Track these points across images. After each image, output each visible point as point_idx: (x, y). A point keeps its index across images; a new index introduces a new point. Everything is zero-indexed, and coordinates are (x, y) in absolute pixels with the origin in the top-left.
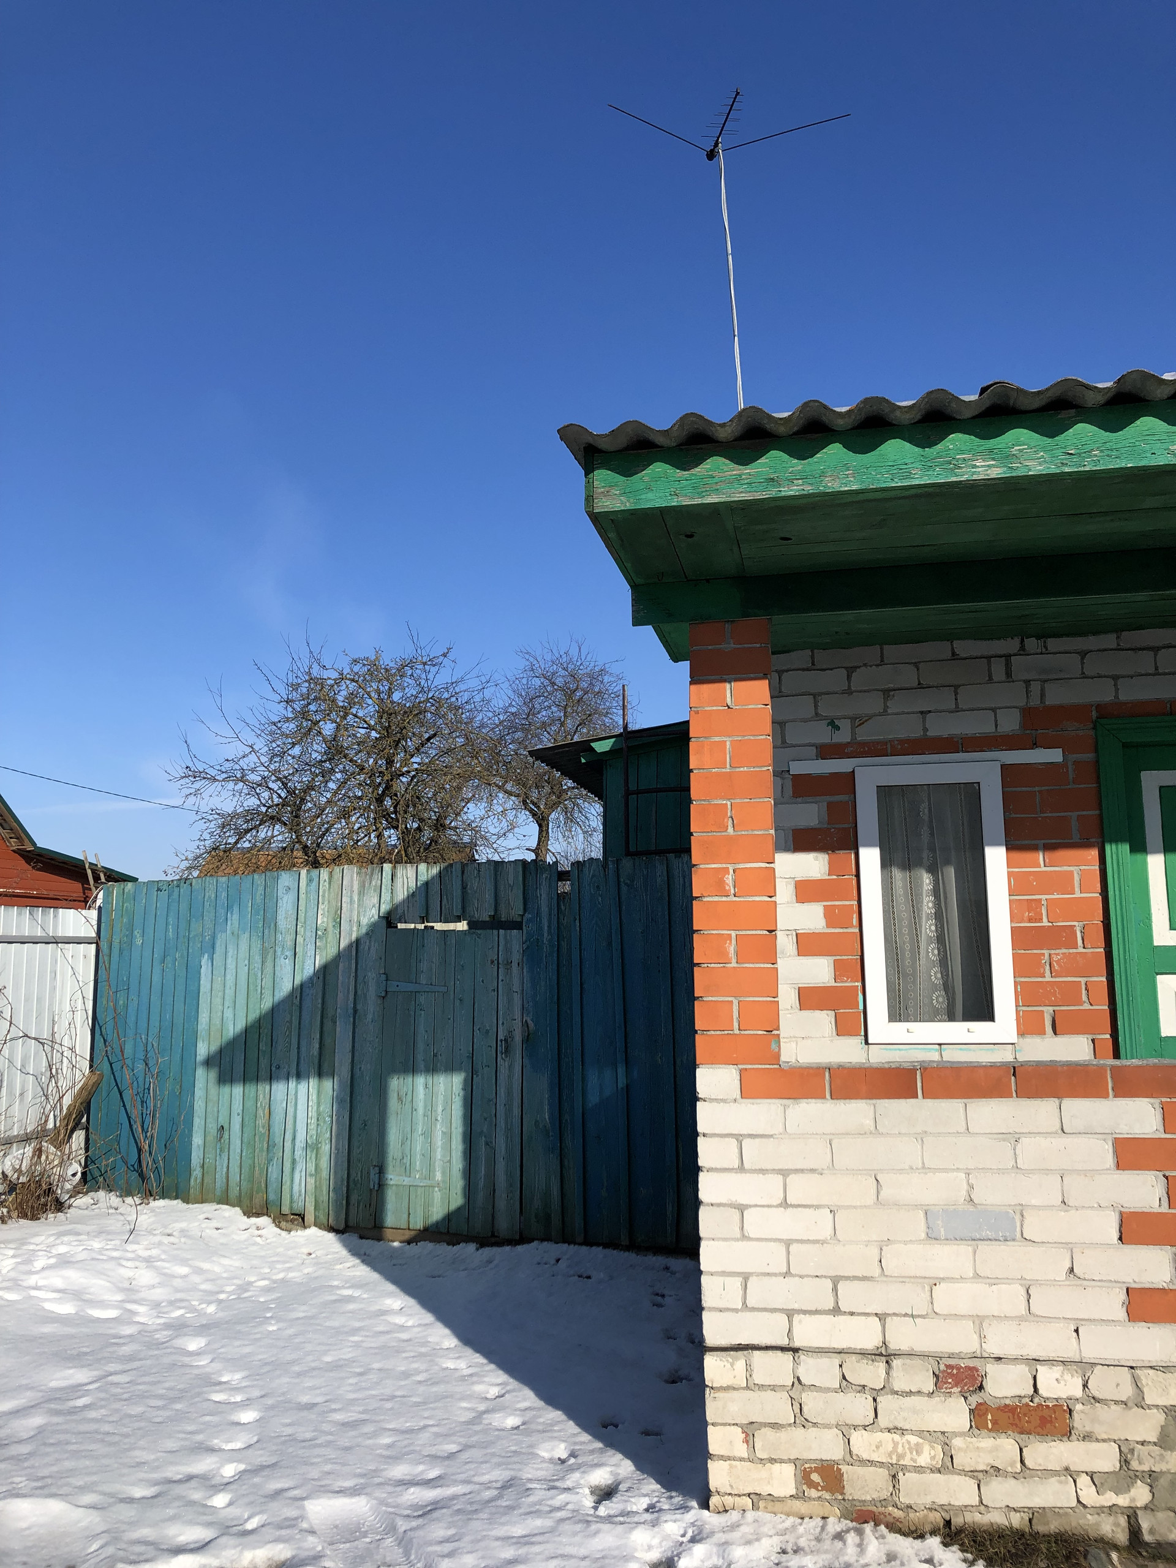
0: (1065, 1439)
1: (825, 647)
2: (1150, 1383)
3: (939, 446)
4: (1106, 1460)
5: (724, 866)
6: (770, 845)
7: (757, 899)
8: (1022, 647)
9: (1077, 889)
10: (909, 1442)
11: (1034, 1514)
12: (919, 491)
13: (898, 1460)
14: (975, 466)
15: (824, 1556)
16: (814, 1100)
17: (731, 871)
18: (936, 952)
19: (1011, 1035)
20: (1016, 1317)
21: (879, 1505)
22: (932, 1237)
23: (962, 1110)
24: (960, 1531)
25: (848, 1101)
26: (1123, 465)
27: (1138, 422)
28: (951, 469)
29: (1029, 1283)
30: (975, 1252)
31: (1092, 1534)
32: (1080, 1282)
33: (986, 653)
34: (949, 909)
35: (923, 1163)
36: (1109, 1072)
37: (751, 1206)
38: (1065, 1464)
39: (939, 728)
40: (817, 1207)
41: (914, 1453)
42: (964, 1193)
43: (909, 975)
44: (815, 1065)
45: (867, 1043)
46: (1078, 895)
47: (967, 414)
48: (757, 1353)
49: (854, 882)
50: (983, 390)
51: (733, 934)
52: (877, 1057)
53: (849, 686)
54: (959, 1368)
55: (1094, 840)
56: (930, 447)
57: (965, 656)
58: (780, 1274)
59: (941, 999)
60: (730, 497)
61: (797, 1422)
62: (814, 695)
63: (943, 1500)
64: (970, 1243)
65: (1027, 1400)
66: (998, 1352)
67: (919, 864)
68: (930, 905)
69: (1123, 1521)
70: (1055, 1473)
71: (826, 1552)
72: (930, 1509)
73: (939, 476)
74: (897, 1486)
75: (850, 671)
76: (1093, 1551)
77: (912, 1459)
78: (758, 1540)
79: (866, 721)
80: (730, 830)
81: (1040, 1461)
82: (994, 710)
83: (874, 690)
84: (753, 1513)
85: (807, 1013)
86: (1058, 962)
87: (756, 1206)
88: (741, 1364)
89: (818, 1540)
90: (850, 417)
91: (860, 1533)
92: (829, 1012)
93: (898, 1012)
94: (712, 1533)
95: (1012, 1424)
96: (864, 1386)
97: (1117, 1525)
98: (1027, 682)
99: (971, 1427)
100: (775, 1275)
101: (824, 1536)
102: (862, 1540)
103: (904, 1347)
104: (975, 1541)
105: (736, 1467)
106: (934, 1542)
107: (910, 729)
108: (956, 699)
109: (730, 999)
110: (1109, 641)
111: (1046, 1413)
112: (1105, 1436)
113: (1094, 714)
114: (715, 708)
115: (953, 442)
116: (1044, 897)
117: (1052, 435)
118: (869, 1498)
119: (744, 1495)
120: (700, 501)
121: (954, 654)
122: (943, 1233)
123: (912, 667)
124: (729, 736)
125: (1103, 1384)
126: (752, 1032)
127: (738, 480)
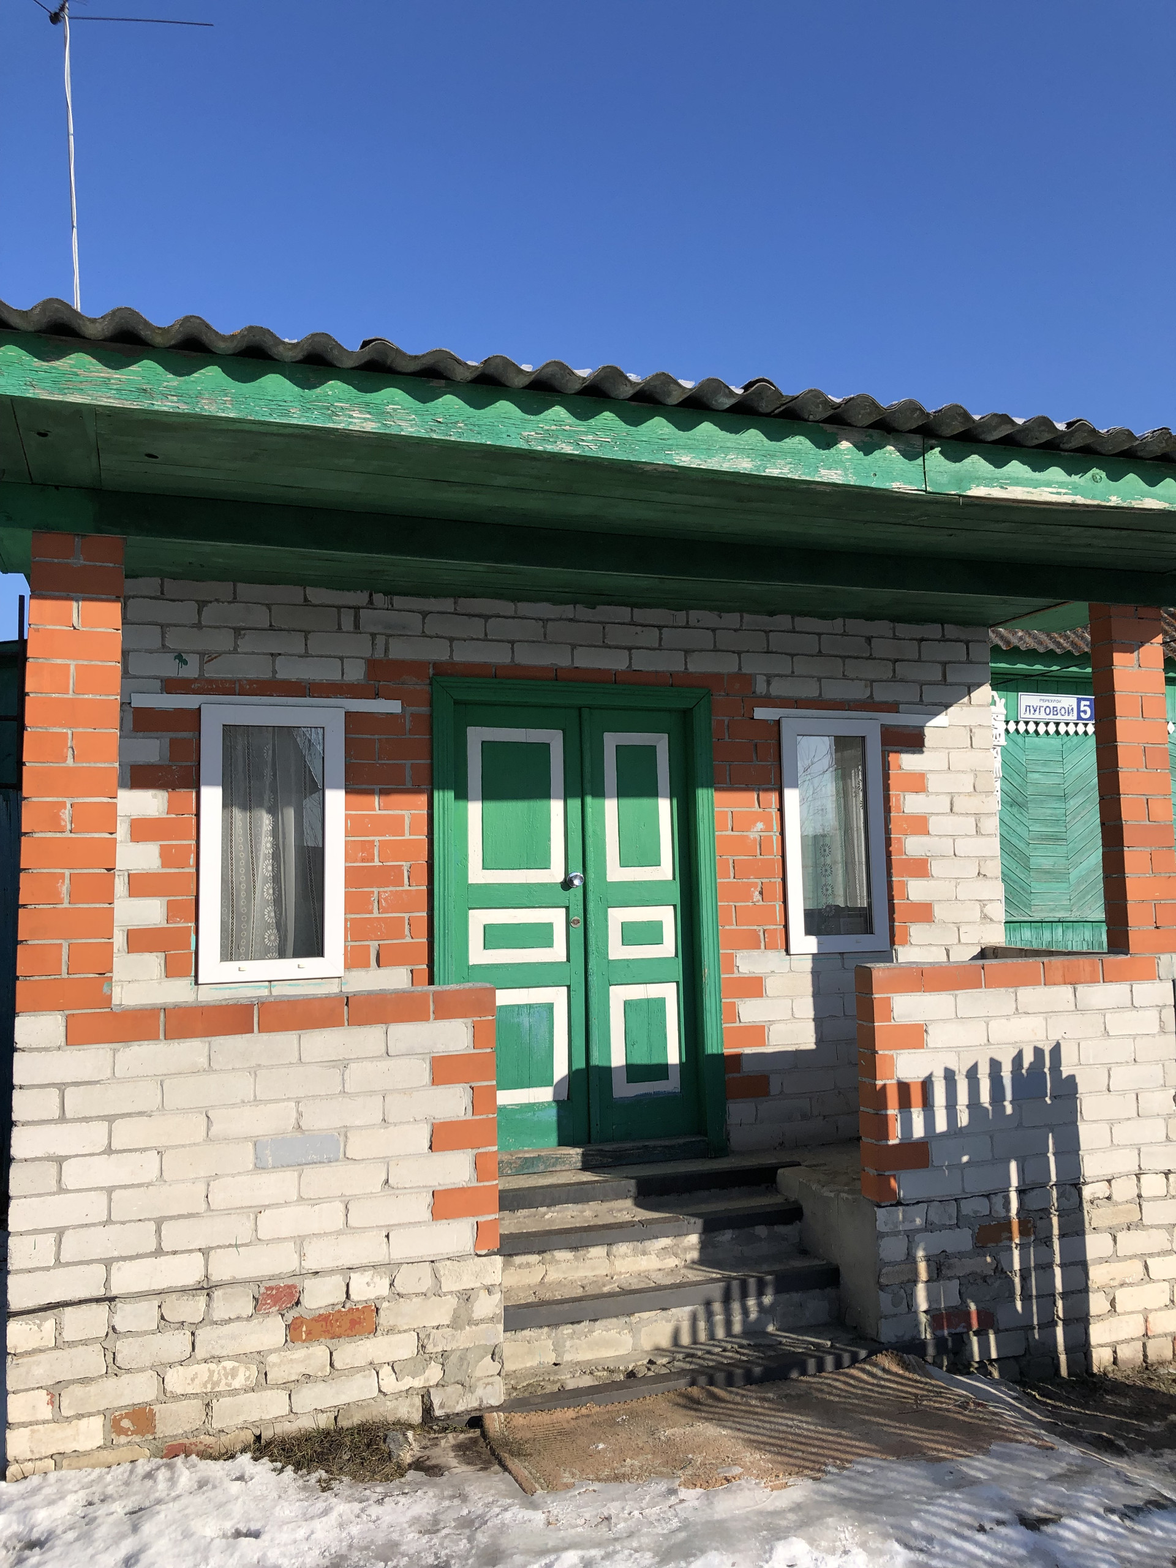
0: (372, 1335)
1: (175, 577)
2: (446, 1272)
3: (318, 390)
4: (404, 1347)
5: (61, 799)
6: (115, 779)
7: (96, 835)
8: (371, 602)
9: (407, 831)
10: (224, 1368)
11: (338, 1413)
12: (296, 431)
13: (212, 1388)
14: (351, 417)
15: (133, 1498)
16: (146, 1042)
17: (69, 806)
18: (271, 891)
19: (339, 970)
20: (335, 1232)
21: (190, 1436)
22: (260, 1167)
23: (296, 1042)
24: (269, 1444)
25: (182, 1040)
26: (483, 441)
27: (498, 404)
28: (329, 415)
29: (348, 1198)
30: (300, 1176)
31: (391, 1419)
32: (392, 1192)
33: (336, 604)
34: (287, 849)
35: (255, 1096)
36: (431, 997)
37: (70, 1157)
38: (370, 1359)
39: (288, 671)
40: (145, 1150)
41: (230, 1377)
42: (293, 1121)
43: (243, 914)
44: (149, 1007)
45: (196, 983)
46: (407, 837)
47: (349, 363)
48: (68, 1310)
49: (194, 821)
50: (365, 344)
51: (67, 872)
52: (207, 996)
53: (200, 621)
54: (278, 1288)
55: (423, 787)
56: (309, 389)
57: (317, 603)
58: (100, 1224)
59: (273, 938)
60: (96, 399)
61: (110, 1371)
62: (162, 626)
63: (254, 1417)
64: (295, 1168)
65: (340, 1307)
66: (315, 1267)
67: (260, 805)
68: (269, 845)
69: (418, 1401)
70: (360, 1369)
71: (135, 1494)
72: (242, 1428)
73: (316, 420)
74: (210, 1414)
75: (202, 605)
76: (391, 1434)
77: (226, 1384)
78: (62, 1498)
79: (216, 657)
80: (70, 762)
81: (348, 1361)
82: (341, 658)
83: (225, 627)
84: (56, 1473)
85: (134, 956)
86: (386, 899)
87: (77, 1156)
88: (49, 1325)
89: (127, 1484)
90: (232, 341)
91: (171, 1467)
92: (159, 954)
93: (230, 951)
94: (11, 1502)
95: (324, 1331)
96: (183, 1323)
97: (412, 1405)
98: (373, 636)
99: (286, 1341)
100: (94, 1225)
101: (133, 1478)
102: (173, 1473)
103: (226, 1277)
104: (283, 1450)
105: (38, 1430)
106: (245, 1459)
107: (259, 671)
108: (306, 645)
109: (59, 942)
110: (447, 604)
111: (356, 1315)
112: (406, 1327)
113: (431, 671)
114: (58, 627)
115: (332, 388)
116: (376, 839)
117: (424, 401)
118: (181, 1431)
119: (46, 1457)
120: (60, 398)
121: (306, 599)
122: (270, 1162)
123: (264, 608)
124: (74, 659)
125: (410, 1280)
126: (82, 976)
127: (106, 382)
